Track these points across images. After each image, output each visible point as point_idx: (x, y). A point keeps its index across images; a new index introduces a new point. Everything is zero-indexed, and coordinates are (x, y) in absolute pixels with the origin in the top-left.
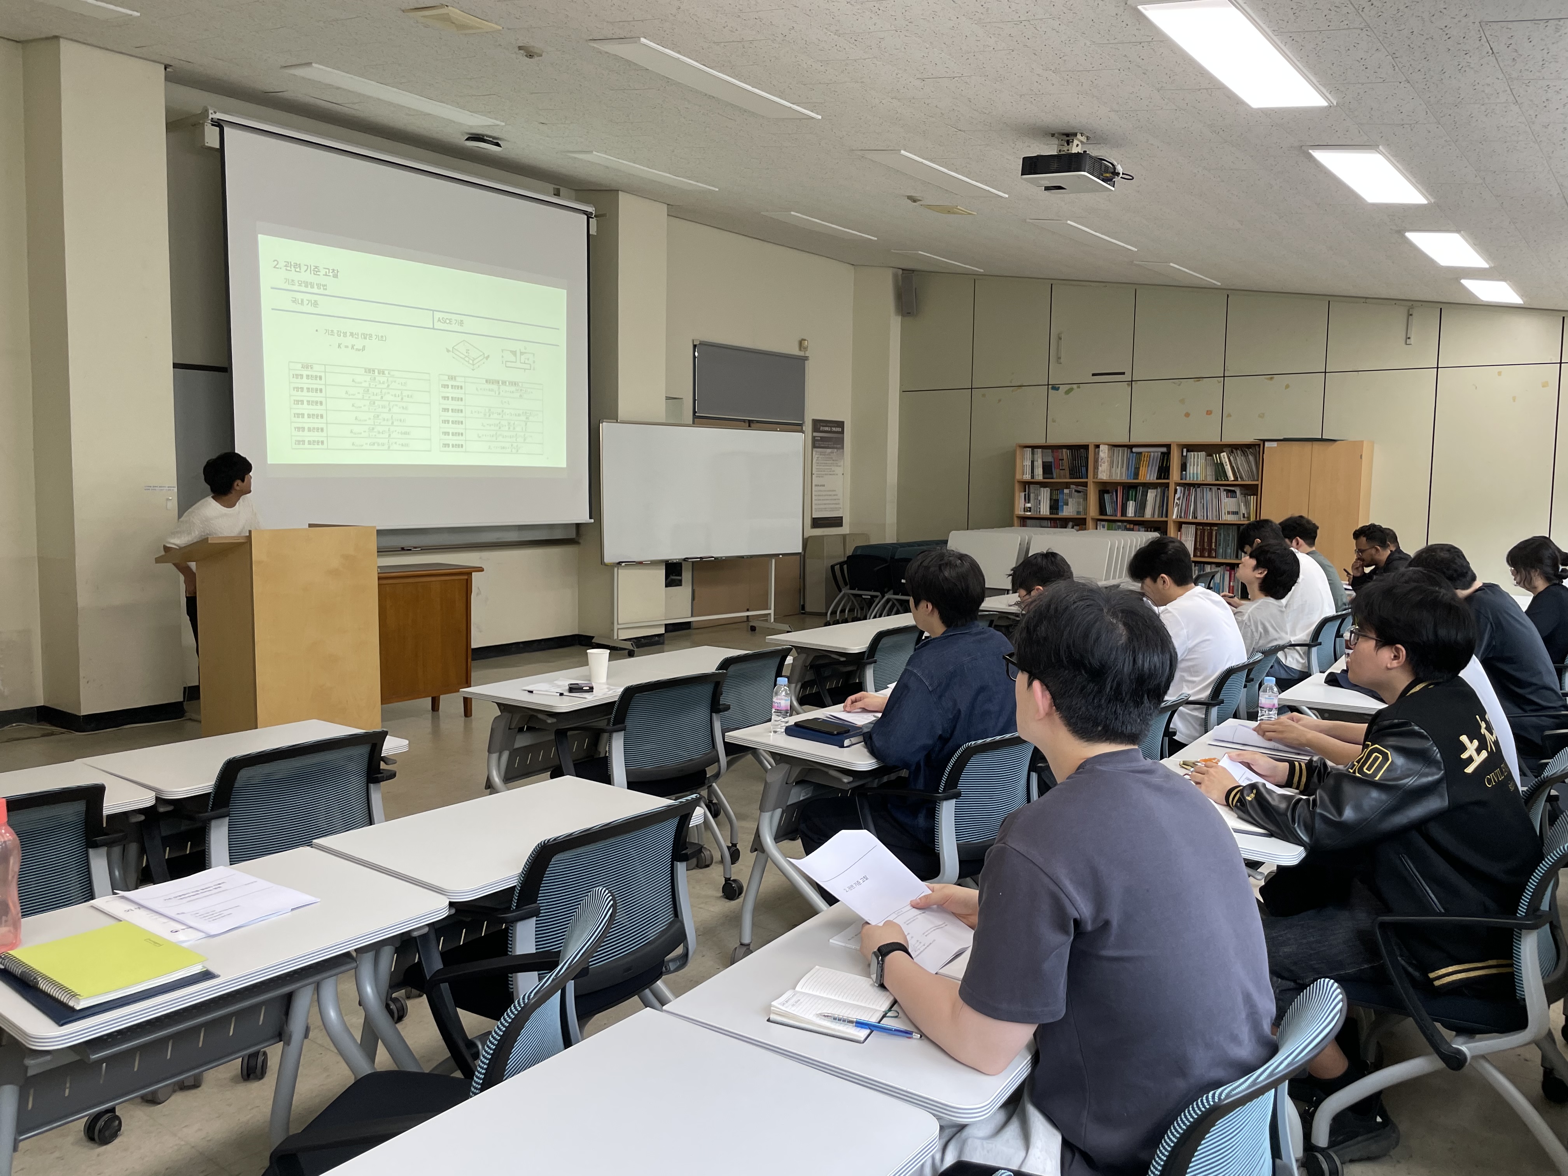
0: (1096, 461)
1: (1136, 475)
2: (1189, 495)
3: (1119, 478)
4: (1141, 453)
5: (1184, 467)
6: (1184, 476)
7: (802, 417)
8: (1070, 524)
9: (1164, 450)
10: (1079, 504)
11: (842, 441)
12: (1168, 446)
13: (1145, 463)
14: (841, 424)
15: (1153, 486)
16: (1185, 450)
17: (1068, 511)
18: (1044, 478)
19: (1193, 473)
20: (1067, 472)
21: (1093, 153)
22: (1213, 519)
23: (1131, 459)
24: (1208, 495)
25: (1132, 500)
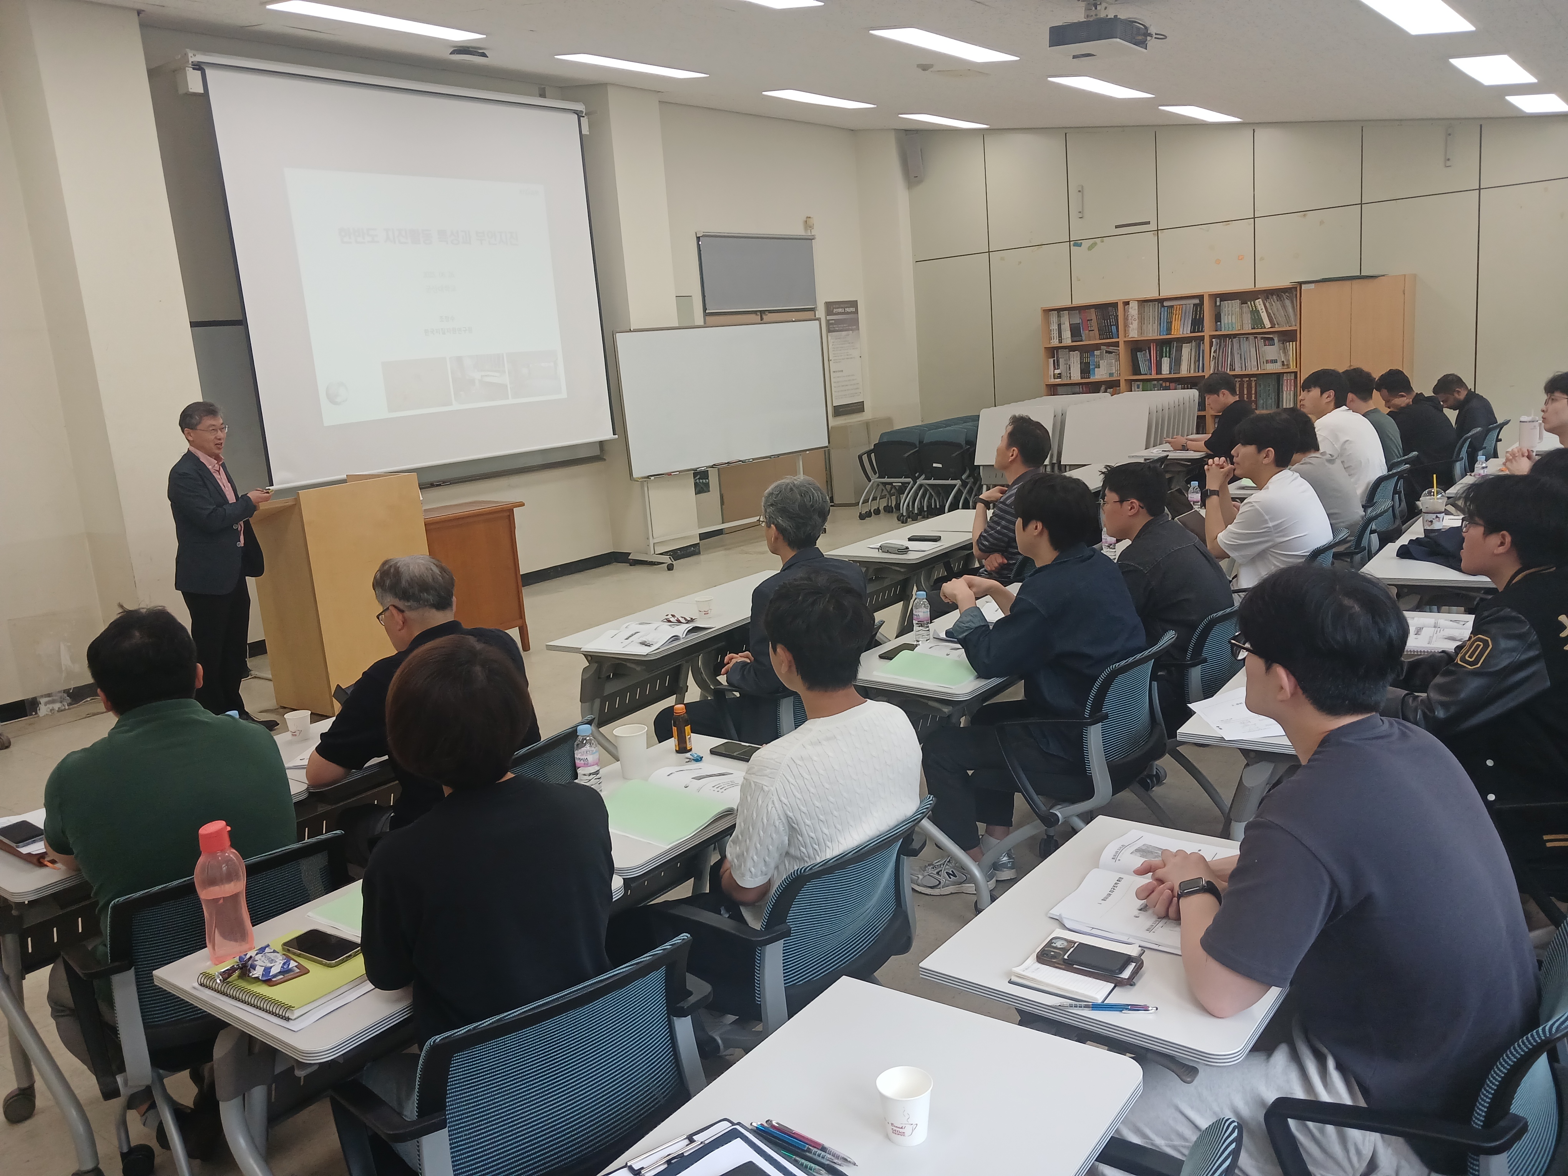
0: (1126, 319)
1: (1169, 331)
2: (1225, 346)
3: (1151, 335)
4: (1172, 306)
5: (1218, 318)
6: (1219, 327)
7: (815, 301)
8: (1103, 388)
9: (1197, 301)
10: (1110, 365)
11: (856, 322)
12: (1201, 297)
13: (1177, 316)
14: (854, 304)
15: (1187, 340)
16: (1218, 299)
17: (1100, 374)
18: (1072, 342)
19: (1228, 323)
20: (1097, 332)
21: (1122, 16)
22: (1251, 369)
23: (1162, 313)
24: (1245, 345)
25: (1166, 357)
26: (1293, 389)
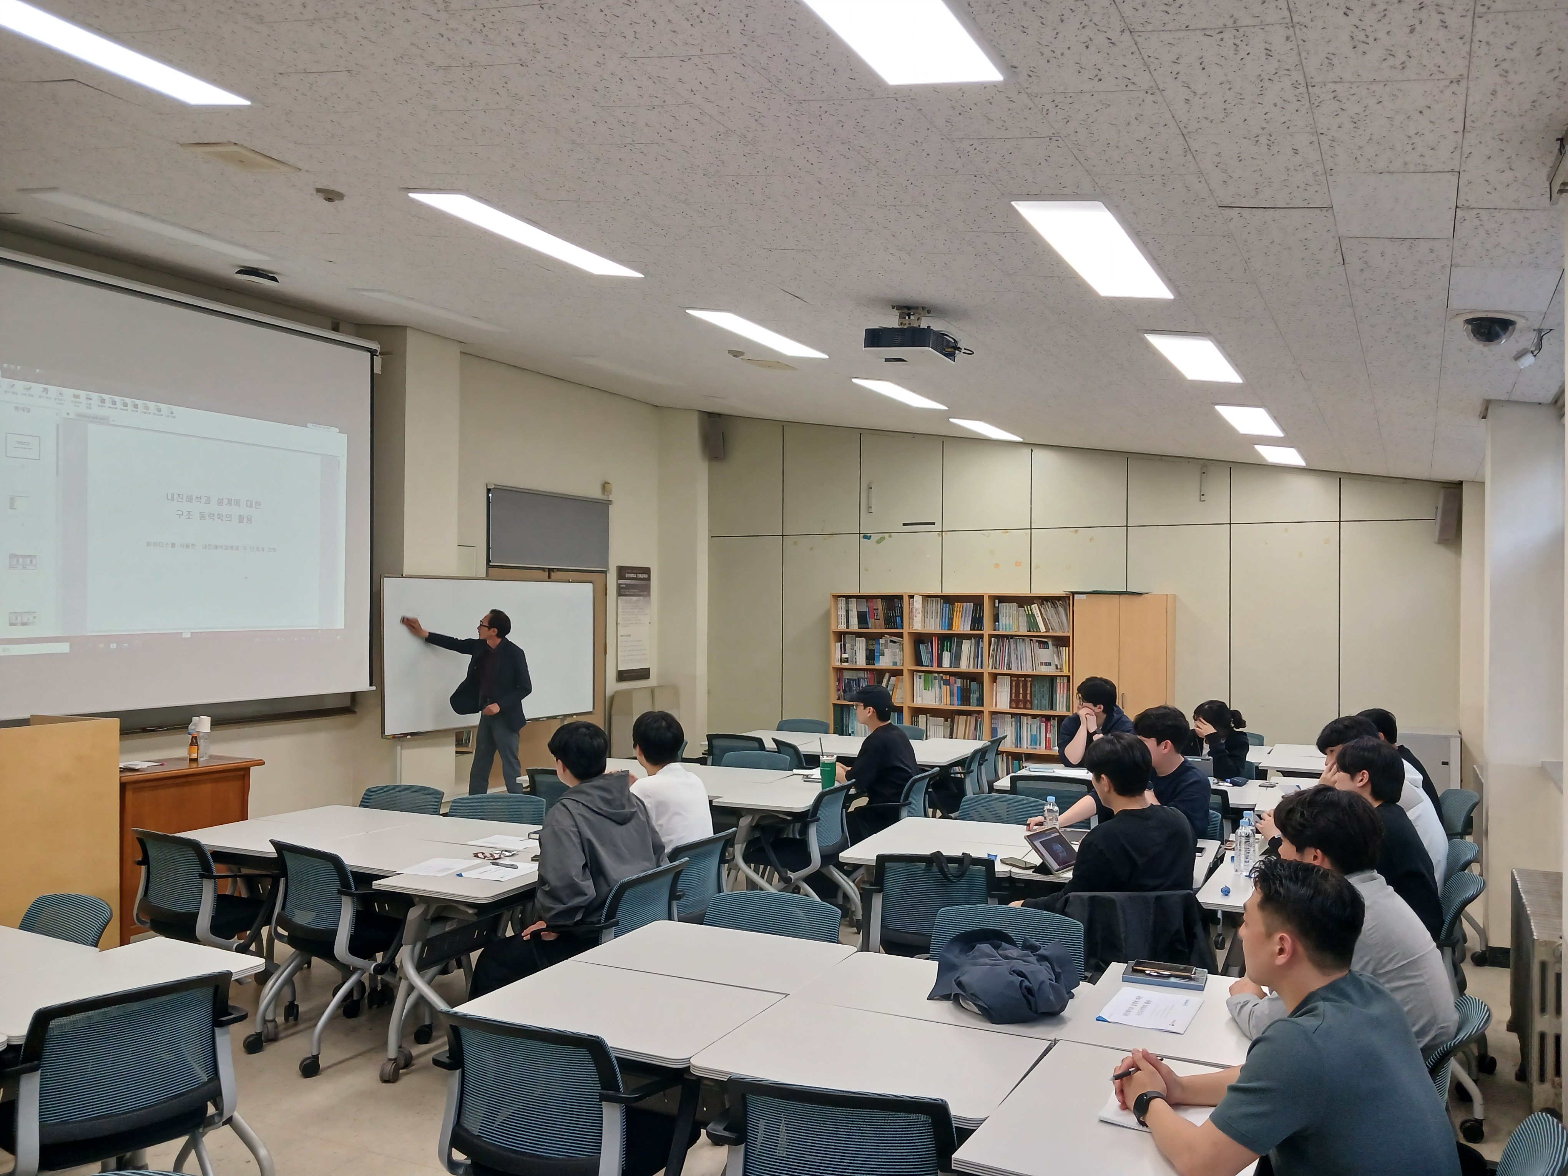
0: (911, 611)
1: (950, 626)
2: (1003, 646)
3: (933, 629)
5: (996, 618)
6: (997, 627)
7: (606, 562)
8: (887, 676)
9: (977, 601)
10: (894, 654)
11: (647, 588)
12: (980, 598)
13: (958, 613)
14: (647, 571)
15: (968, 637)
16: (997, 601)
17: (884, 662)
18: (859, 628)
19: (1006, 624)
20: (882, 622)
21: (935, 328)
22: (1027, 670)
23: (944, 609)
24: (1021, 647)
25: (947, 651)
26: (1065, 692)
